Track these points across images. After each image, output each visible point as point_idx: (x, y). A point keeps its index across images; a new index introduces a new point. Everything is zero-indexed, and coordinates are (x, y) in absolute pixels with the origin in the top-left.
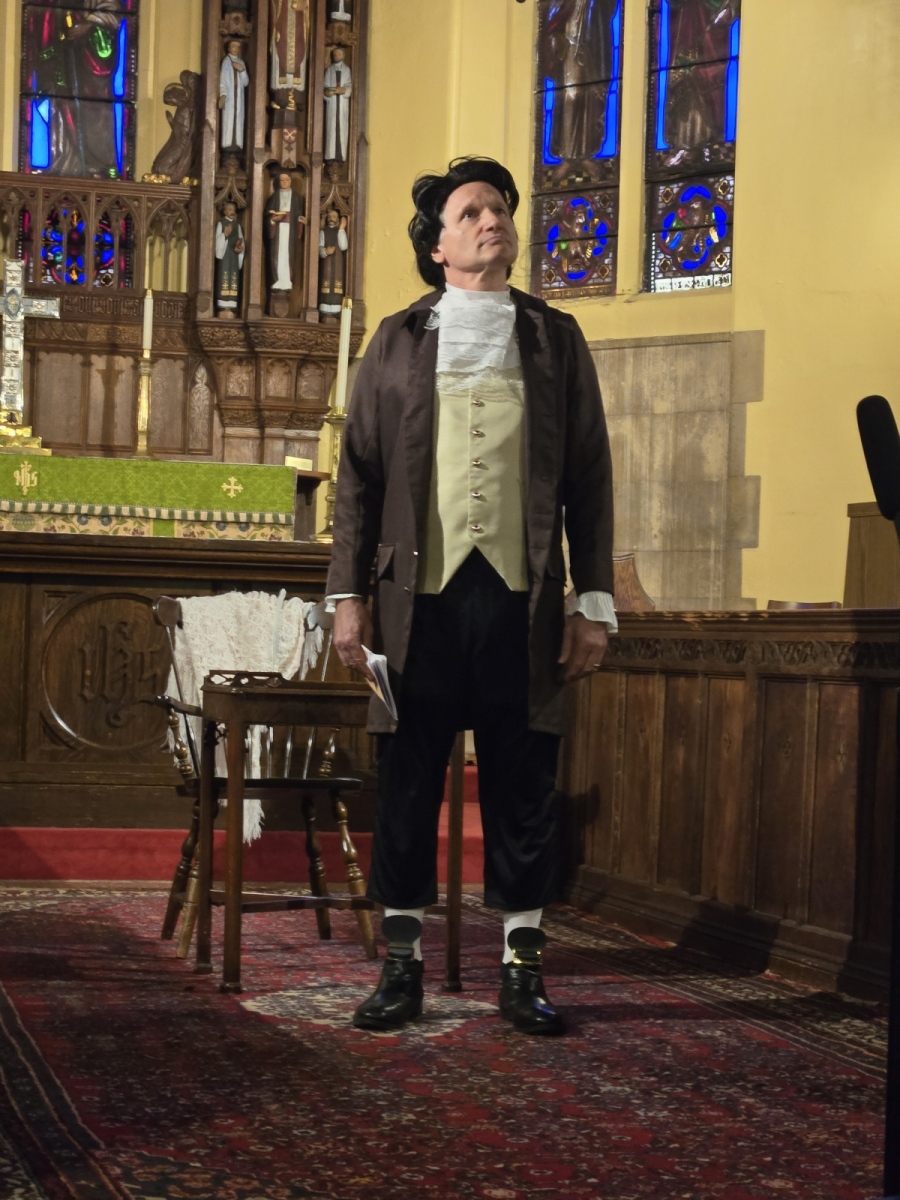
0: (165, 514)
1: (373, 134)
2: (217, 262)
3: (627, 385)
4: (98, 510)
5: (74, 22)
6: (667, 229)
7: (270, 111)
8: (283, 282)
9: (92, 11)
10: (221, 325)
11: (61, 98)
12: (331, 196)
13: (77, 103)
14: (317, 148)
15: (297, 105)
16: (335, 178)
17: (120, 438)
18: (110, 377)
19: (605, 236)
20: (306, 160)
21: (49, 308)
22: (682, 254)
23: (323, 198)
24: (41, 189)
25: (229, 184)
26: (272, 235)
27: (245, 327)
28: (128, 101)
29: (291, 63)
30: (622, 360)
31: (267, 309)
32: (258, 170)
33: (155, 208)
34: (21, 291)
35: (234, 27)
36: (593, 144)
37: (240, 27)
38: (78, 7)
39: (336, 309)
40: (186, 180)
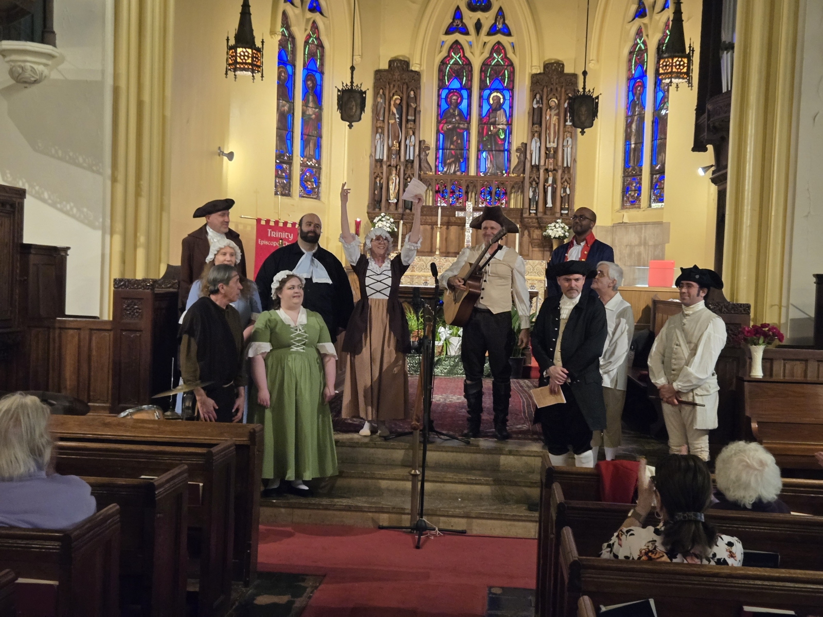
1: (578, 159)
2: (530, 199)
3: (643, 236)
5: (494, 128)
6: (655, 188)
7: (546, 153)
8: (550, 205)
9: (498, 125)
10: (530, 218)
11: (490, 151)
13: (494, 152)
14: (560, 163)
15: (555, 152)
16: (566, 172)
19: (639, 189)
20: (556, 168)
22: (659, 196)
23: (562, 178)
24: (480, 180)
26: (546, 190)
27: (537, 219)
28: (509, 151)
29: (552, 140)
30: (641, 228)
31: (545, 213)
32: (542, 171)
33: (512, 183)
34: (471, 210)
35: (536, 129)
36: (638, 162)
37: (537, 129)
38: (494, 124)
39: (566, 212)
40: (522, 175)
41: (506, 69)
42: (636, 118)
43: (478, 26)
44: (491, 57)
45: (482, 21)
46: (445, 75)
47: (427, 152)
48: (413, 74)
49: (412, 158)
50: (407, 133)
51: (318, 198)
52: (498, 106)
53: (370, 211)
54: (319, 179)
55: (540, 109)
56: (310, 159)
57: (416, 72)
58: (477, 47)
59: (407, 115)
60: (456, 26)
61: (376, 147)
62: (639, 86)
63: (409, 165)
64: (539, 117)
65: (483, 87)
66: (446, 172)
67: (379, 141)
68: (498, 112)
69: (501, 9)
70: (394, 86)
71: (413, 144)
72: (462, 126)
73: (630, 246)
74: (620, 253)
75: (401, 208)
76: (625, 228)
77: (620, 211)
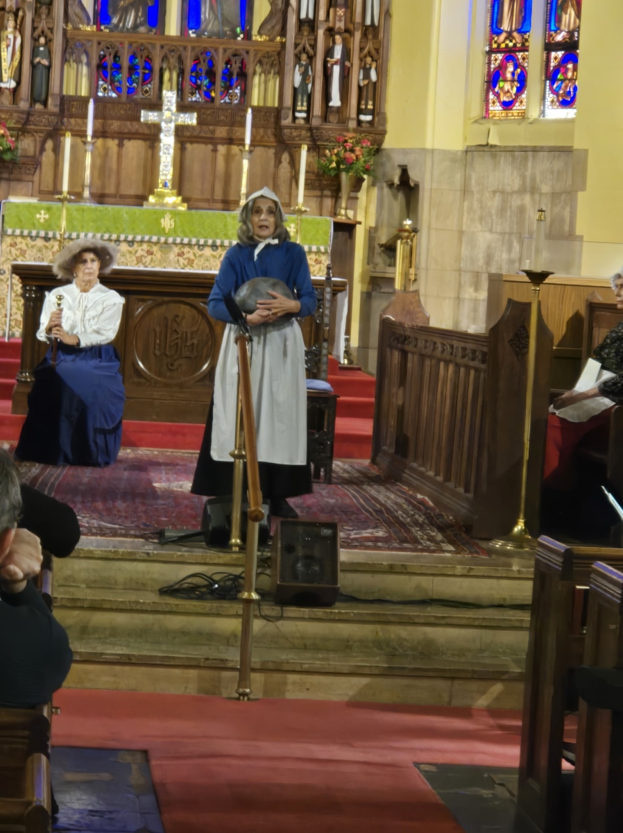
1: (394, 11)
2: (295, 90)
3: (528, 173)
4: (210, 242)
6: (554, 79)
10: (296, 128)
12: (367, 48)
14: (358, 19)
16: (370, 37)
17: (232, 197)
18: (228, 158)
20: (351, 27)
21: (191, 119)
22: (561, 96)
23: (361, 49)
24: (190, 46)
25: (303, 42)
27: (310, 129)
30: (526, 159)
31: (325, 118)
32: (321, 33)
33: (259, 56)
34: (174, 108)
36: (518, 23)
39: (369, 118)
40: (278, 38)
66: (117, 26)
73: (503, 192)
74: (481, 207)
75: (24, 100)
76: (494, 156)
77: (482, 121)
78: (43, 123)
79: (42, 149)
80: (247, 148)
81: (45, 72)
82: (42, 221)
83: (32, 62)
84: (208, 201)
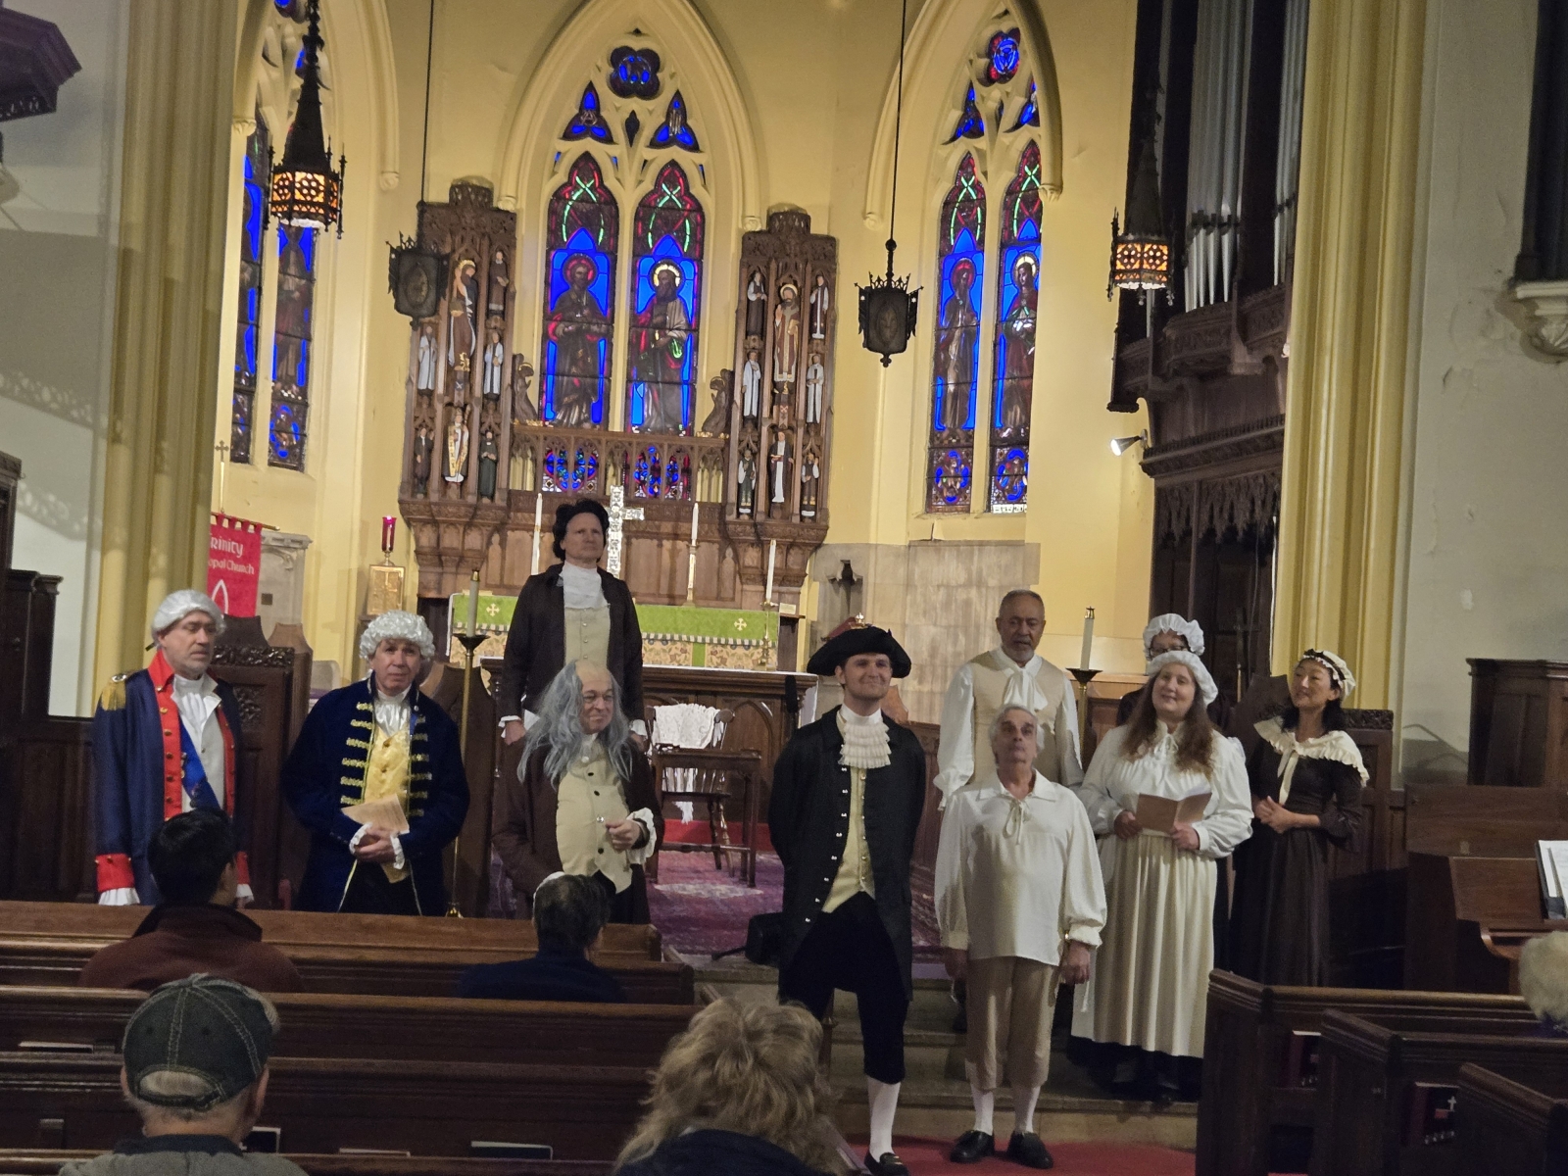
0: (700, 640)
1: (836, 408)
2: (739, 485)
3: (974, 568)
4: (660, 636)
5: (661, 336)
6: (1001, 475)
7: (773, 394)
9: (671, 330)
10: (740, 524)
11: (653, 382)
13: (660, 385)
14: (801, 416)
15: (790, 391)
16: (812, 434)
17: (678, 592)
18: (674, 553)
19: (967, 477)
20: (794, 424)
21: (639, 514)
22: (1008, 491)
23: (804, 446)
24: (635, 441)
25: (748, 438)
26: (772, 469)
27: (755, 525)
28: (690, 385)
29: (785, 367)
30: (972, 553)
31: (769, 514)
32: (765, 430)
33: (703, 452)
34: (621, 504)
35: (752, 344)
36: (962, 420)
37: (756, 344)
38: (662, 327)
39: (812, 514)
40: (722, 435)
41: (688, 217)
42: (957, 333)
43: (632, 126)
44: (657, 192)
45: (640, 117)
46: (562, 222)
47: (527, 379)
48: (502, 217)
49: (496, 391)
50: (487, 337)
51: (299, 467)
52: (670, 292)
53: (407, 497)
54: (303, 427)
55: (763, 304)
56: (287, 386)
57: (507, 212)
58: (630, 169)
59: (489, 301)
60: (587, 122)
61: (419, 363)
62: (964, 270)
63: (491, 405)
64: (760, 318)
65: (639, 251)
66: (561, 422)
67: (427, 352)
68: (671, 305)
69: (678, 94)
70: (463, 239)
71: (500, 361)
72: (595, 328)
73: (947, 586)
74: (925, 601)
75: (473, 494)
76: (938, 551)
77: (925, 516)
78: (491, 517)
79: (489, 543)
80: (694, 543)
81: (492, 465)
82: (493, 614)
83: (479, 457)
84: (653, 595)
